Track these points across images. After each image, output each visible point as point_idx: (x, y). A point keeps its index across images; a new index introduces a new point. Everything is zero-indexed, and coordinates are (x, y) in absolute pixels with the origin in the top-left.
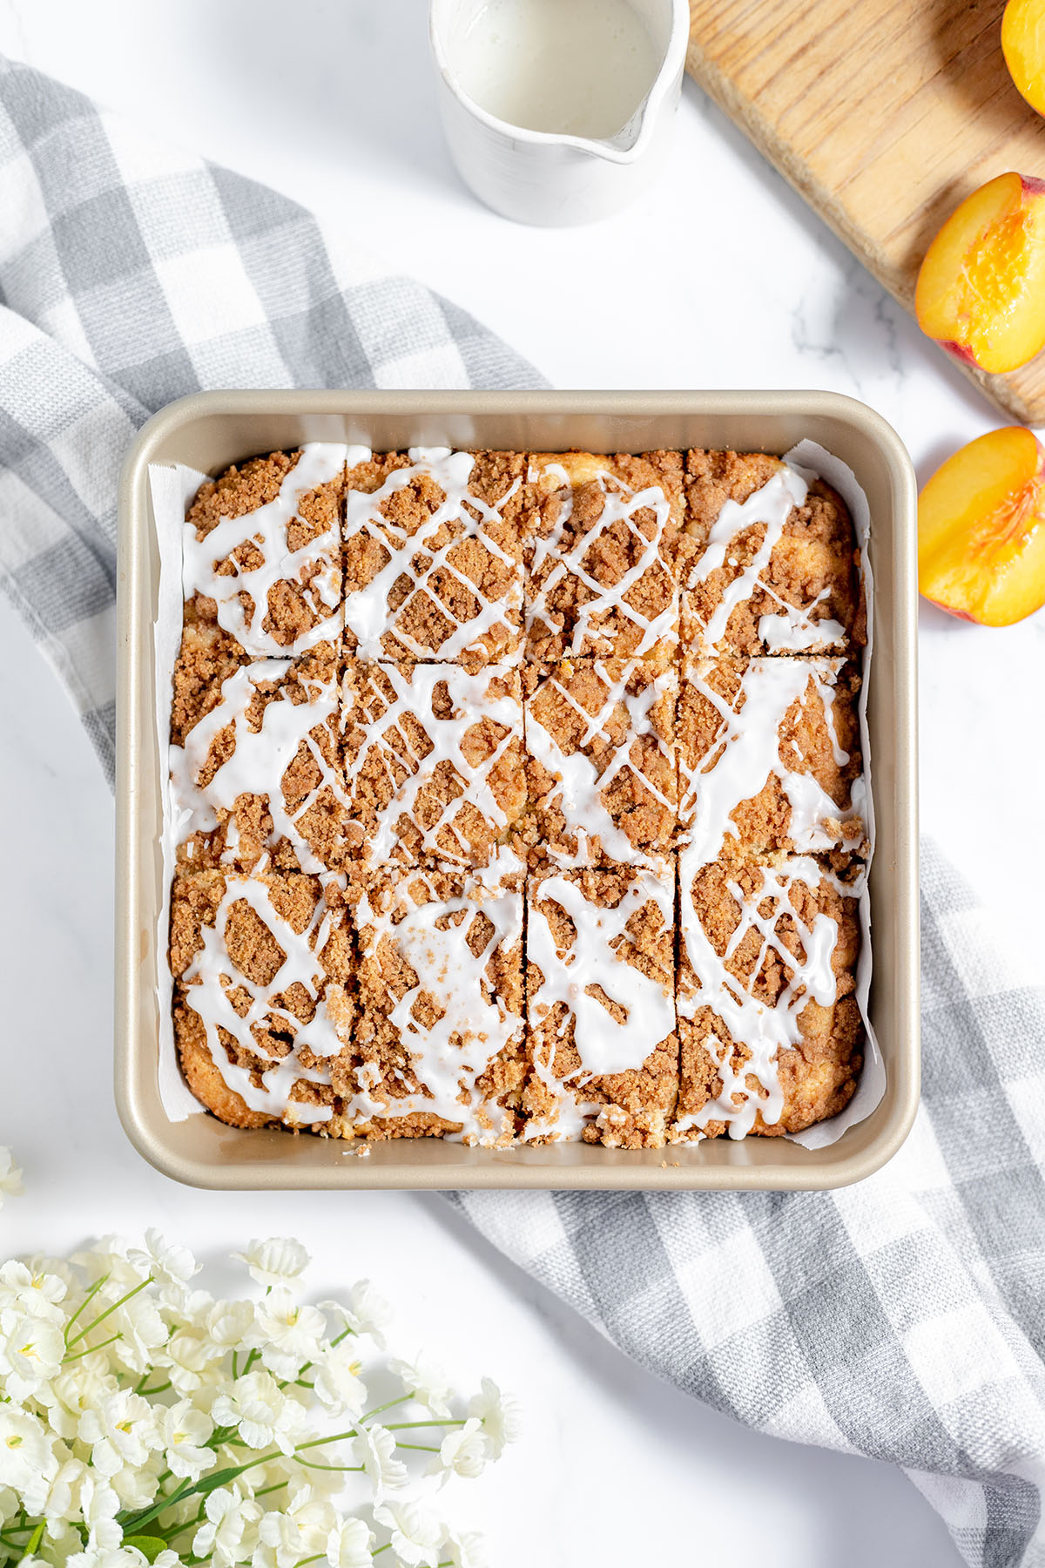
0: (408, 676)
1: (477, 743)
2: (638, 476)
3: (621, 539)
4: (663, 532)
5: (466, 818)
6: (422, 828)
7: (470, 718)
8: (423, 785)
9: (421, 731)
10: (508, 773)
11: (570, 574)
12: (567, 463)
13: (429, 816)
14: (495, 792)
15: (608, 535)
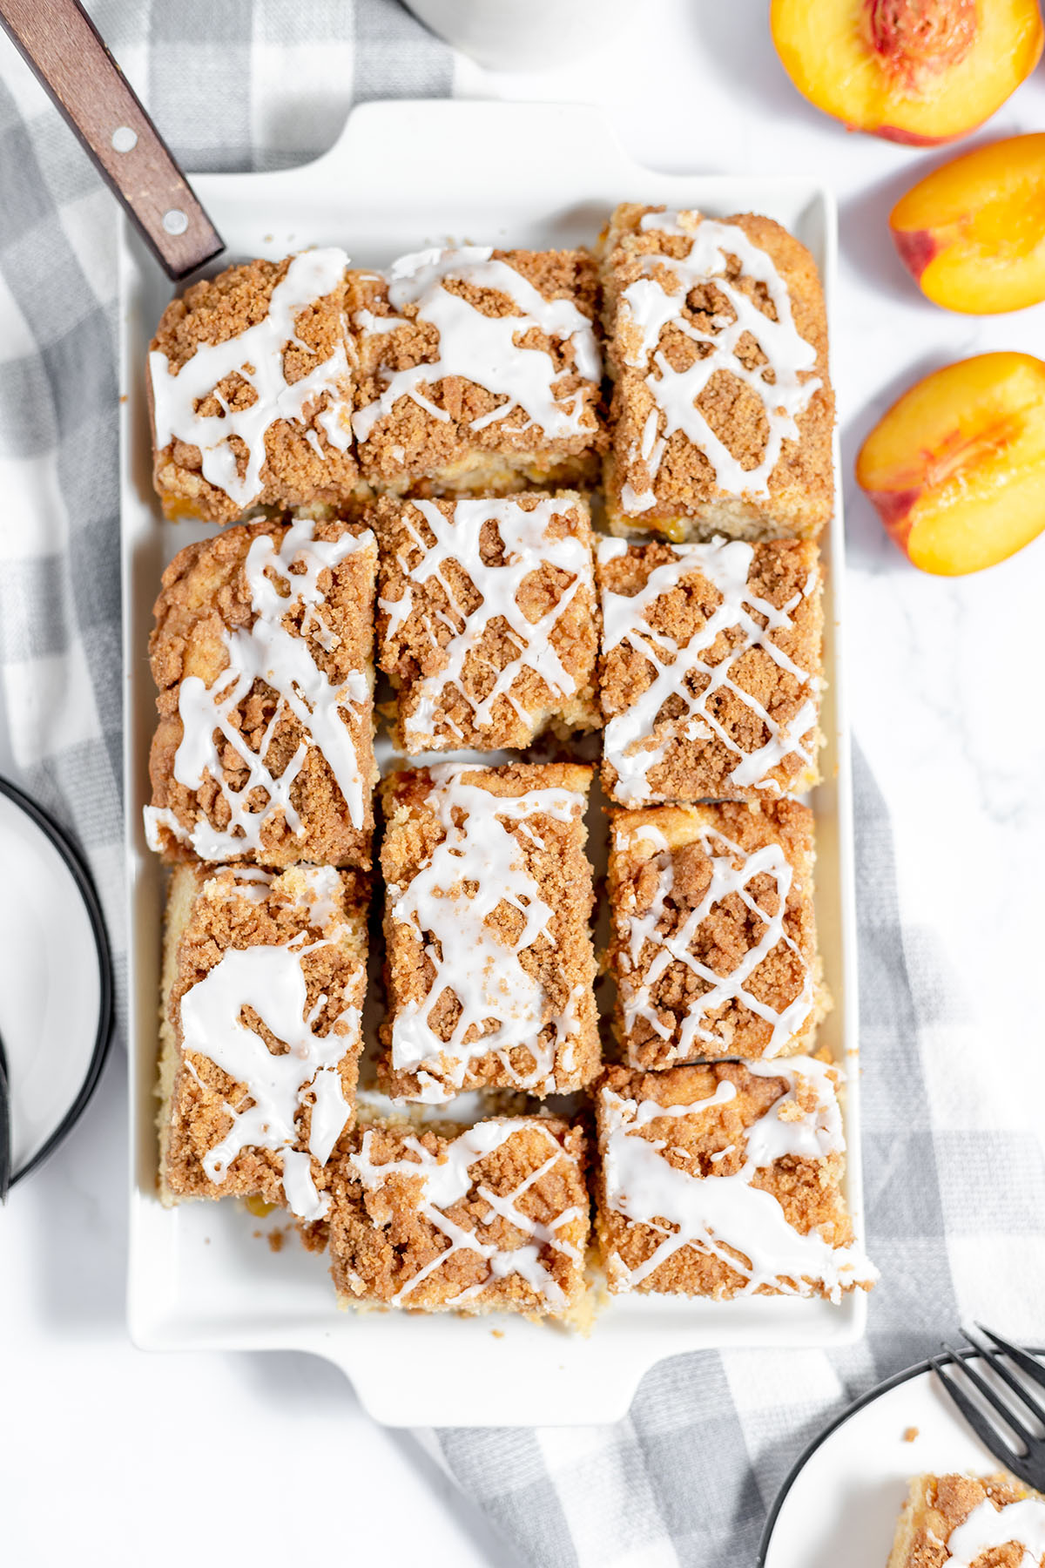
0: (450, 515)
1: (536, 594)
2: (750, 833)
3: (736, 916)
4: (787, 902)
5: (526, 686)
6: (472, 699)
7: (526, 564)
8: (472, 646)
9: (467, 581)
10: (575, 629)
11: (677, 961)
12: (663, 821)
13: (481, 684)
14: (560, 653)
15: (719, 912)
